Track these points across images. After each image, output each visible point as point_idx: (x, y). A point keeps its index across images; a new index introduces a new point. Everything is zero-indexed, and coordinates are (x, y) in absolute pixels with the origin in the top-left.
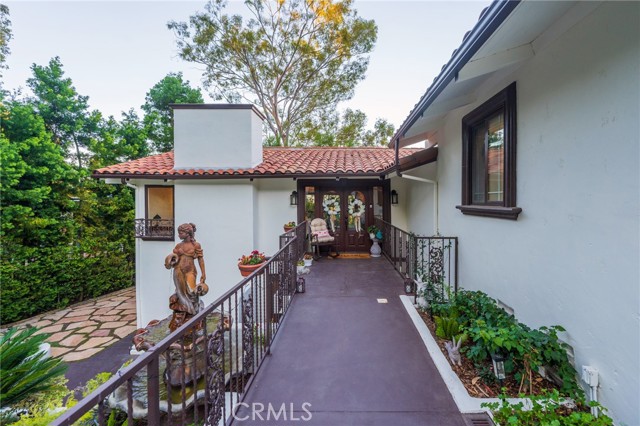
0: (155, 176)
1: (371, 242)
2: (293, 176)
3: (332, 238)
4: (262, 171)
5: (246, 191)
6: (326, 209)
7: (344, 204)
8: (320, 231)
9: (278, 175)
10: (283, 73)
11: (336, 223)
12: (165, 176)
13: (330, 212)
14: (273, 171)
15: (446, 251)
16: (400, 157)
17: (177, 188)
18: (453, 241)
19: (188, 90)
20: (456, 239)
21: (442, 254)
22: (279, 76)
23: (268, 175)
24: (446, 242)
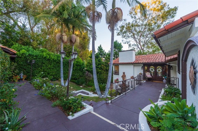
0: (116, 64)
1: (163, 79)
2: (142, 63)
3: (151, 77)
4: (135, 62)
5: (132, 66)
6: (151, 70)
7: (156, 69)
8: (148, 75)
9: (138, 63)
10: (142, 32)
11: (153, 74)
12: (118, 64)
13: (152, 71)
14: (137, 62)
15: (175, 81)
16: (166, 60)
17: (119, 66)
18: (177, 79)
19: (119, 44)
20: (178, 78)
21: (174, 81)
22: (141, 33)
23: (136, 63)
24: (175, 79)
